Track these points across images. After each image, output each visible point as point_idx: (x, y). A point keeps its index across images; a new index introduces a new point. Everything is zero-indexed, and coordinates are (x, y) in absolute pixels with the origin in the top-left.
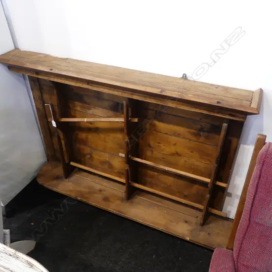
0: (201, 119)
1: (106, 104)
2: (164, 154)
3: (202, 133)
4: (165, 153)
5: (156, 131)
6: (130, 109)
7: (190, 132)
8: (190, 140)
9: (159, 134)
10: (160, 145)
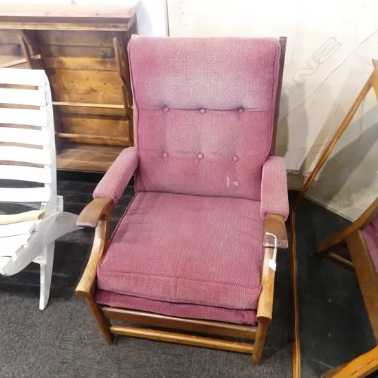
0: (101, 44)
1: (8, 49)
2: (81, 94)
3: (107, 60)
4: (82, 92)
5: (64, 69)
6: (30, 47)
7: (97, 62)
8: (99, 71)
9: (70, 71)
10: (73, 84)
